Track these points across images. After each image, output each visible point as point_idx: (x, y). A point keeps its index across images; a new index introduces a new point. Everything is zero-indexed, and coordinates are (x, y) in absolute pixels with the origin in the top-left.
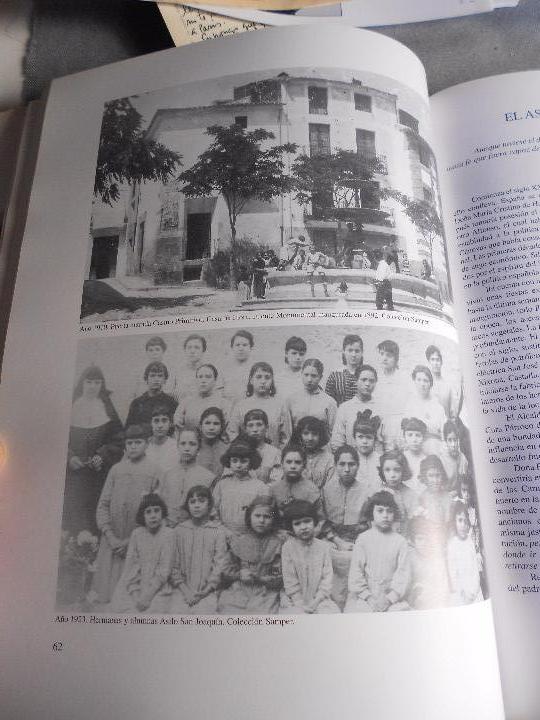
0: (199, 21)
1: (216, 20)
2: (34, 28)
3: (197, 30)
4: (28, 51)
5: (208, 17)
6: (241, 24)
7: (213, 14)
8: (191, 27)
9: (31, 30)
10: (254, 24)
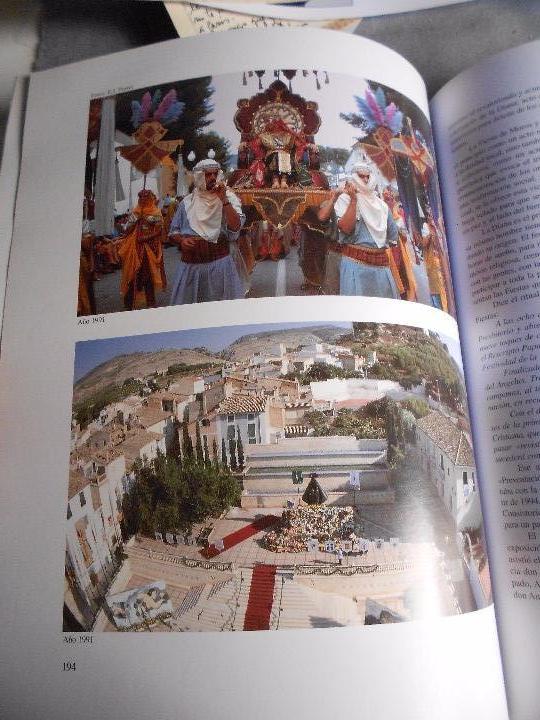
0: (207, 18)
1: (224, 16)
2: (44, 33)
3: (205, 27)
4: (37, 56)
5: (215, 13)
6: (250, 19)
7: (220, 10)
8: (199, 25)
9: (40, 36)
10: (263, 18)
